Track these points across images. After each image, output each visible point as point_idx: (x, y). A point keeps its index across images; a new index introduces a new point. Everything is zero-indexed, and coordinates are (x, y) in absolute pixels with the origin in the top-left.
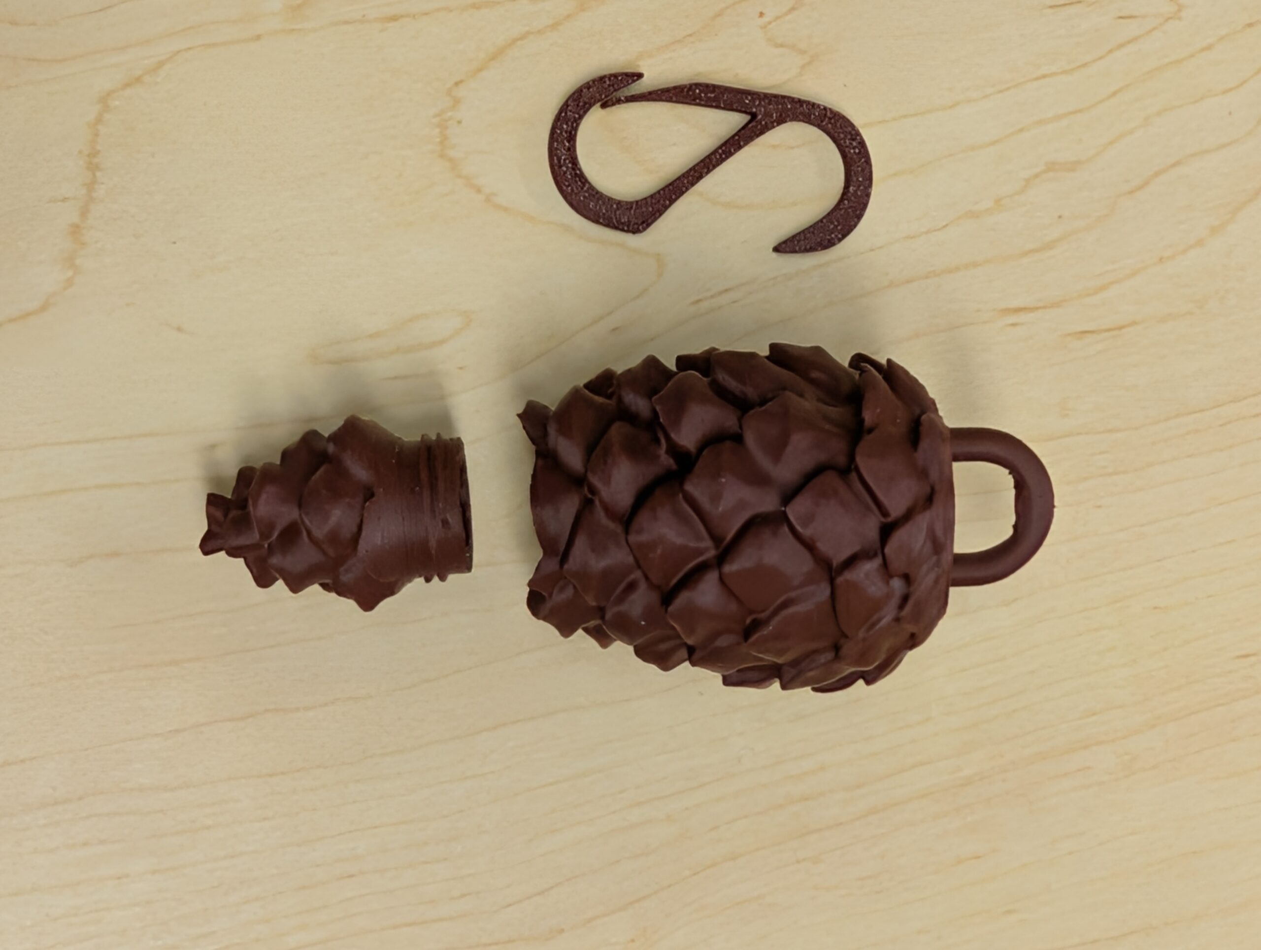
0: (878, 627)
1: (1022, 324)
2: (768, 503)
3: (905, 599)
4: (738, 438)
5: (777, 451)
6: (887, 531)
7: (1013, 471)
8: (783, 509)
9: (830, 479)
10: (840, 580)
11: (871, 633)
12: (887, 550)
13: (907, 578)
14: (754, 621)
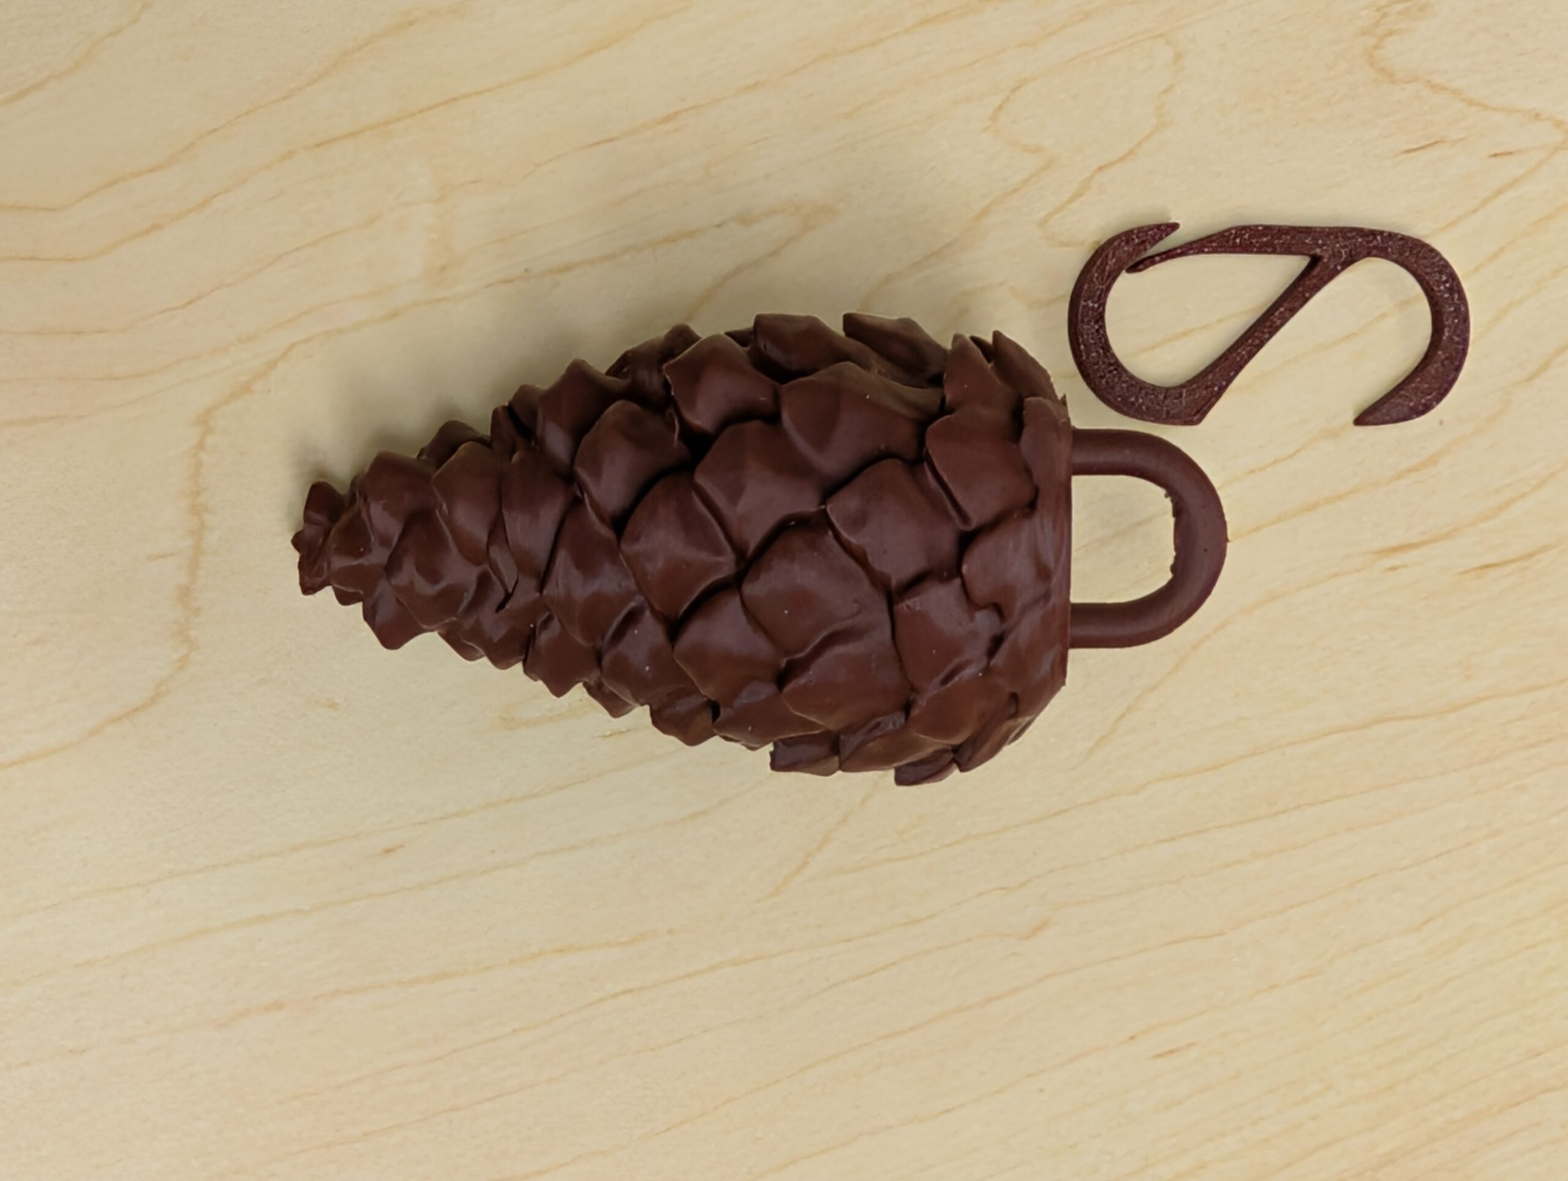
0: (956, 679)
1: (1405, 566)
2: (806, 503)
3: (997, 642)
4: (773, 419)
5: (822, 434)
6: (966, 541)
7: (1171, 492)
8: (823, 507)
9: (892, 469)
10: (903, 607)
11: (949, 685)
12: (965, 568)
13: (999, 610)
14: (789, 663)
